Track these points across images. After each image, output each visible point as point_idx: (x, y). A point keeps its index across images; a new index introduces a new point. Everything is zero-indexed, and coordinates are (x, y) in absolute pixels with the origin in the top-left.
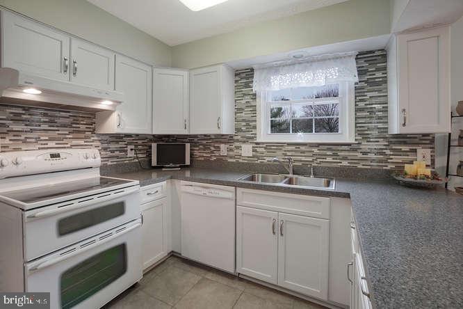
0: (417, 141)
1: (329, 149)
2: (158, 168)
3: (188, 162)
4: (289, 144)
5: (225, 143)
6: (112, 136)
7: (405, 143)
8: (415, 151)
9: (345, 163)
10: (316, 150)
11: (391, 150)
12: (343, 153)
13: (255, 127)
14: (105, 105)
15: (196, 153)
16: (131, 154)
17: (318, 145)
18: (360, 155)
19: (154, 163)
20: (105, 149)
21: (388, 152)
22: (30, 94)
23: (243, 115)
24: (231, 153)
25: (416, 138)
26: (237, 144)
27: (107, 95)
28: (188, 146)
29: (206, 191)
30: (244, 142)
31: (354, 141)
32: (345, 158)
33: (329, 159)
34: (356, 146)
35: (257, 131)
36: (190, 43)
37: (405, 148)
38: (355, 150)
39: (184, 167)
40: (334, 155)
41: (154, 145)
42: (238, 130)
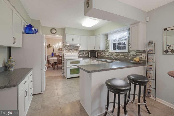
0: (142, 52)
1: (123, 54)
2: (90, 57)
3: (96, 56)
4: (115, 52)
5: (104, 52)
6: (81, 50)
7: (139, 52)
8: (141, 55)
9: (126, 58)
10: (120, 54)
11: (136, 54)
12: (126, 55)
13: (109, 48)
14: (78, 45)
15: (99, 54)
16: (85, 54)
17: (121, 53)
18: (129, 56)
19: (89, 56)
20: (80, 53)
21: (136, 55)
22: (68, 45)
23: (107, 45)
24: (105, 55)
25: (142, 51)
26: (106, 52)
27: (78, 44)
28: (97, 53)
29: (94, 62)
30: (107, 52)
31: (128, 52)
32: (126, 56)
33: (123, 56)
34: (128, 53)
35: (109, 49)
36: (94, 30)
37: (140, 54)
38: (128, 54)
39: (96, 57)
40: (124, 55)
41: (89, 52)
42: (106, 49)
